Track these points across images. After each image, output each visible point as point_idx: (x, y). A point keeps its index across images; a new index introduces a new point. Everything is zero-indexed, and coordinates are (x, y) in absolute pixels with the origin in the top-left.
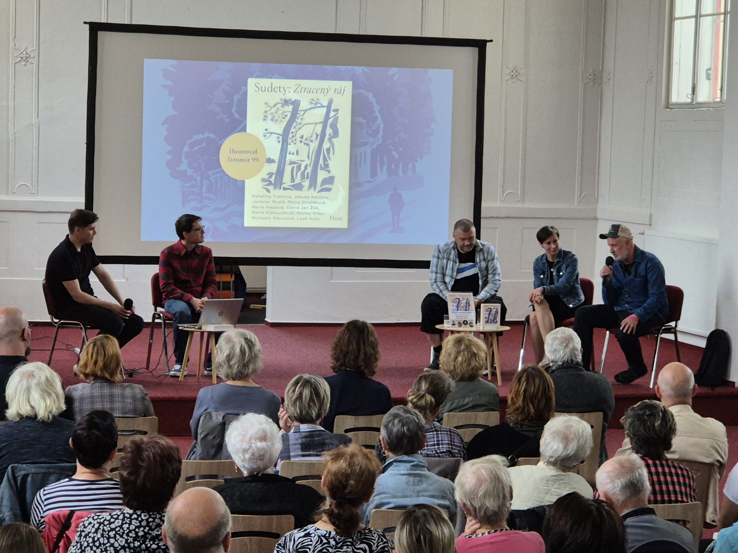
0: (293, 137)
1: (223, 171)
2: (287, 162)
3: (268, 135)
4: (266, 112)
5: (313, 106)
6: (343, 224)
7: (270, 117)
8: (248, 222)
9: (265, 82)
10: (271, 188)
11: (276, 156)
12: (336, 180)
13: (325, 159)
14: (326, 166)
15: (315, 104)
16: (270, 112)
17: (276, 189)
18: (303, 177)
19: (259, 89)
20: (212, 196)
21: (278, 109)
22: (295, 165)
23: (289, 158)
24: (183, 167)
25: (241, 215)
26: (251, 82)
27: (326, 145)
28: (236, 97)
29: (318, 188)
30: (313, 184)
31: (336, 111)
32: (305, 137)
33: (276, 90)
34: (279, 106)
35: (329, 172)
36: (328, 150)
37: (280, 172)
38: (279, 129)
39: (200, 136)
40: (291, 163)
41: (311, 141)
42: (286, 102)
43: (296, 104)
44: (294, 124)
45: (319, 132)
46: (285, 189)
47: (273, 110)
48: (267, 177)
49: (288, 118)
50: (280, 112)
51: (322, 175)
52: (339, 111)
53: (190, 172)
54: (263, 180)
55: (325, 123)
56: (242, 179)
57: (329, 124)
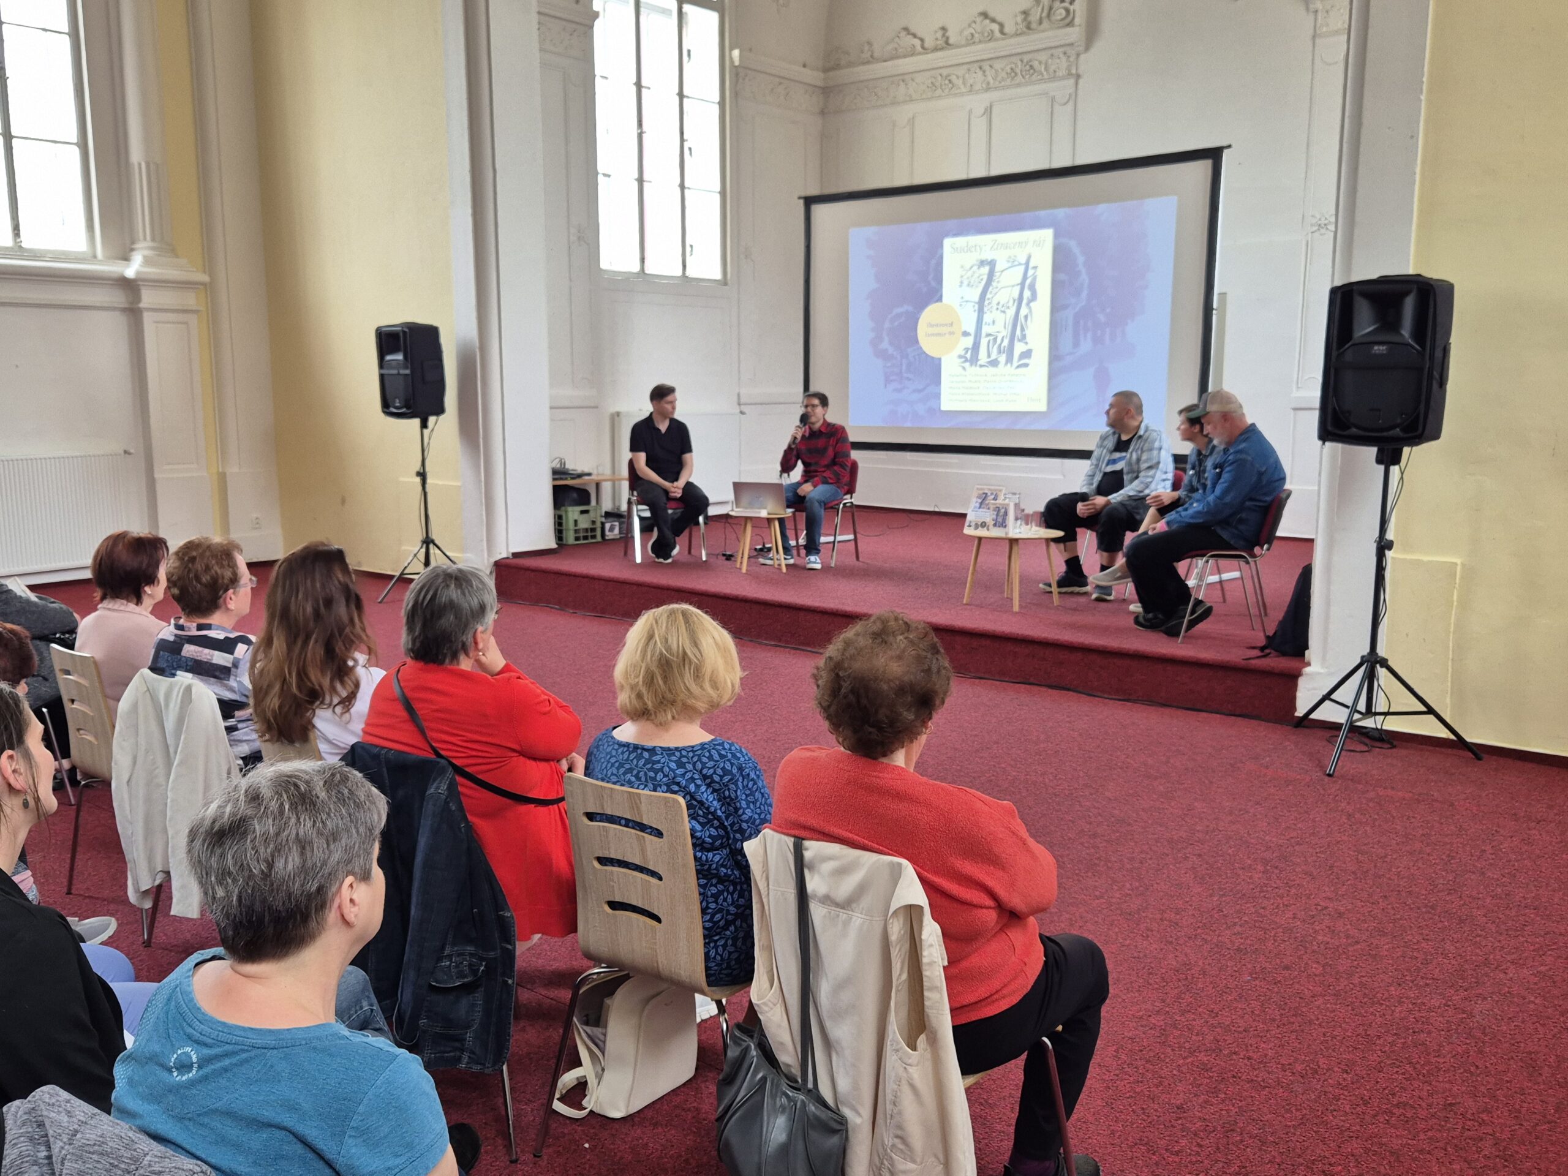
0: (989, 304)
1: (921, 348)
2: (983, 334)
3: (964, 304)
4: (962, 277)
5: (1010, 264)
6: (1042, 407)
7: (966, 283)
8: (945, 405)
9: (961, 241)
10: (967, 365)
11: (972, 329)
12: (1033, 353)
13: (1023, 329)
14: (1024, 337)
15: (1012, 263)
16: (965, 277)
17: (971, 365)
18: (999, 352)
19: (955, 250)
20: (910, 376)
21: (974, 272)
22: (991, 338)
23: (985, 329)
24: (885, 345)
25: (938, 396)
26: (948, 243)
27: (1024, 311)
28: (933, 262)
29: (1015, 364)
30: (1009, 360)
31: (1035, 268)
32: (1001, 305)
33: (973, 249)
34: (975, 268)
35: (1026, 343)
36: (1026, 317)
37: (976, 346)
38: (977, 294)
39: (899, 310)
40: (988, 335)
41: (1008, 308)
42: (982, 263)
43: (992, 264)
44: (991, 288)
45: (1016, 294)
46: (981, 366)
47: (970, 273)
48: (963, 353)
49: (984, 282)
50: (977, 275)
51: (1019, 348)
52: (1038, 269)
53: (891, 350)
54: (960, 357)
55: (1022, 284)
56: (939, 356)
57: (1027, 285)
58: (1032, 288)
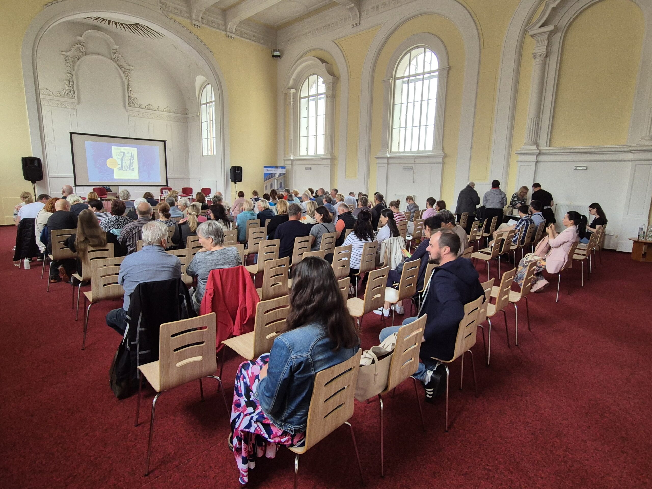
0: (124, 159)
1: (108, 167)
3: (118, 159)
4: (117, 154)
6: (137, 177)
8: (115, 177)
9: (116, 147)
11: (120, 164)
12: (135, 169)
13: (132, 165)
15: (129, 153)
17: (121, 170)
18: (127, 168)
19: (114, 149)
20: (106, 172)
22: (125, 165)
23: (123, 164)
25: (113, 176)
26: (113, 147)
27: (132, 161)
28: (110, 150)
30: (130, 169)
33: (118, 149)
35: (133, 167)
37: (122, 167)
38: (121, 158)
39: (102, 159)
41: (128, 160)
42: (122, 152)
43: (124, 152)
44: (124, 157)
46: (123, 170)
47: (119, 154)
48: (118, 168)
49: (122, 155)
51: (131, 168)
52: (134, 154)
53: (100, 167)
55: (131, 156)
56: (113, 168)
57: (132, 156)
58: (133, 157)
